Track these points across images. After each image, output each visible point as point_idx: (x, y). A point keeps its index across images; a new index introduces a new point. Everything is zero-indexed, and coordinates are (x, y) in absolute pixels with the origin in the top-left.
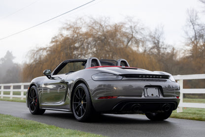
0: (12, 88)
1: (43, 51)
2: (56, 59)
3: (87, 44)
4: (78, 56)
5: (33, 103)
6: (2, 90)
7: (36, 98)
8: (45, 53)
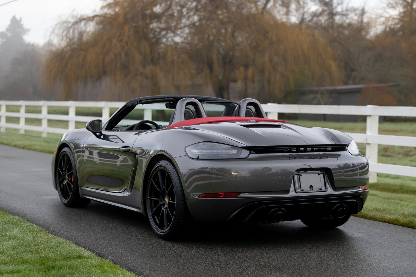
0: (23, 110)
1: (85, 24)
2: (115, 41)
3: (179, 8)
4: (160, 33)
5: (65, 182)
6: (4, 113)
7: (72, 173)
8: (91, 27)
